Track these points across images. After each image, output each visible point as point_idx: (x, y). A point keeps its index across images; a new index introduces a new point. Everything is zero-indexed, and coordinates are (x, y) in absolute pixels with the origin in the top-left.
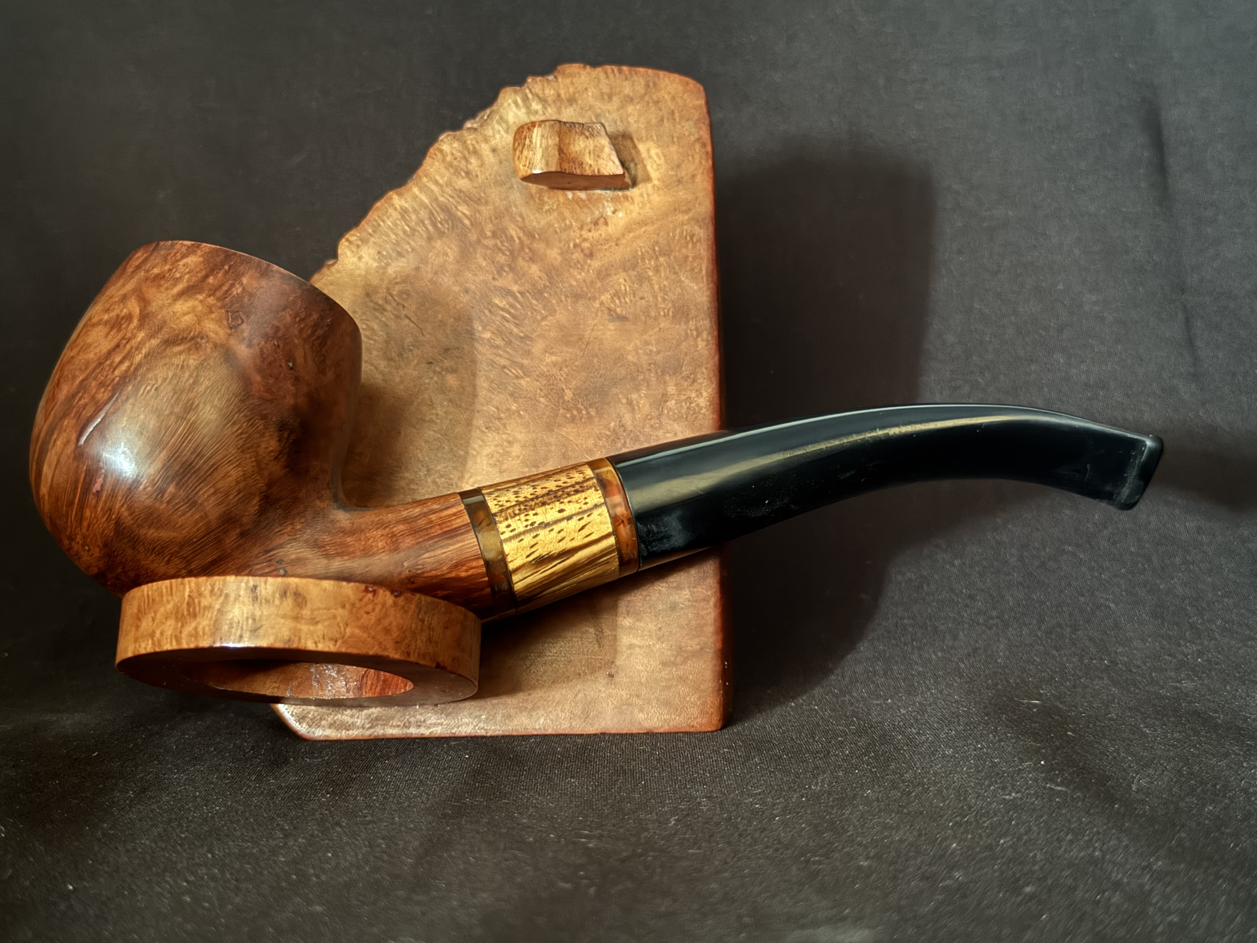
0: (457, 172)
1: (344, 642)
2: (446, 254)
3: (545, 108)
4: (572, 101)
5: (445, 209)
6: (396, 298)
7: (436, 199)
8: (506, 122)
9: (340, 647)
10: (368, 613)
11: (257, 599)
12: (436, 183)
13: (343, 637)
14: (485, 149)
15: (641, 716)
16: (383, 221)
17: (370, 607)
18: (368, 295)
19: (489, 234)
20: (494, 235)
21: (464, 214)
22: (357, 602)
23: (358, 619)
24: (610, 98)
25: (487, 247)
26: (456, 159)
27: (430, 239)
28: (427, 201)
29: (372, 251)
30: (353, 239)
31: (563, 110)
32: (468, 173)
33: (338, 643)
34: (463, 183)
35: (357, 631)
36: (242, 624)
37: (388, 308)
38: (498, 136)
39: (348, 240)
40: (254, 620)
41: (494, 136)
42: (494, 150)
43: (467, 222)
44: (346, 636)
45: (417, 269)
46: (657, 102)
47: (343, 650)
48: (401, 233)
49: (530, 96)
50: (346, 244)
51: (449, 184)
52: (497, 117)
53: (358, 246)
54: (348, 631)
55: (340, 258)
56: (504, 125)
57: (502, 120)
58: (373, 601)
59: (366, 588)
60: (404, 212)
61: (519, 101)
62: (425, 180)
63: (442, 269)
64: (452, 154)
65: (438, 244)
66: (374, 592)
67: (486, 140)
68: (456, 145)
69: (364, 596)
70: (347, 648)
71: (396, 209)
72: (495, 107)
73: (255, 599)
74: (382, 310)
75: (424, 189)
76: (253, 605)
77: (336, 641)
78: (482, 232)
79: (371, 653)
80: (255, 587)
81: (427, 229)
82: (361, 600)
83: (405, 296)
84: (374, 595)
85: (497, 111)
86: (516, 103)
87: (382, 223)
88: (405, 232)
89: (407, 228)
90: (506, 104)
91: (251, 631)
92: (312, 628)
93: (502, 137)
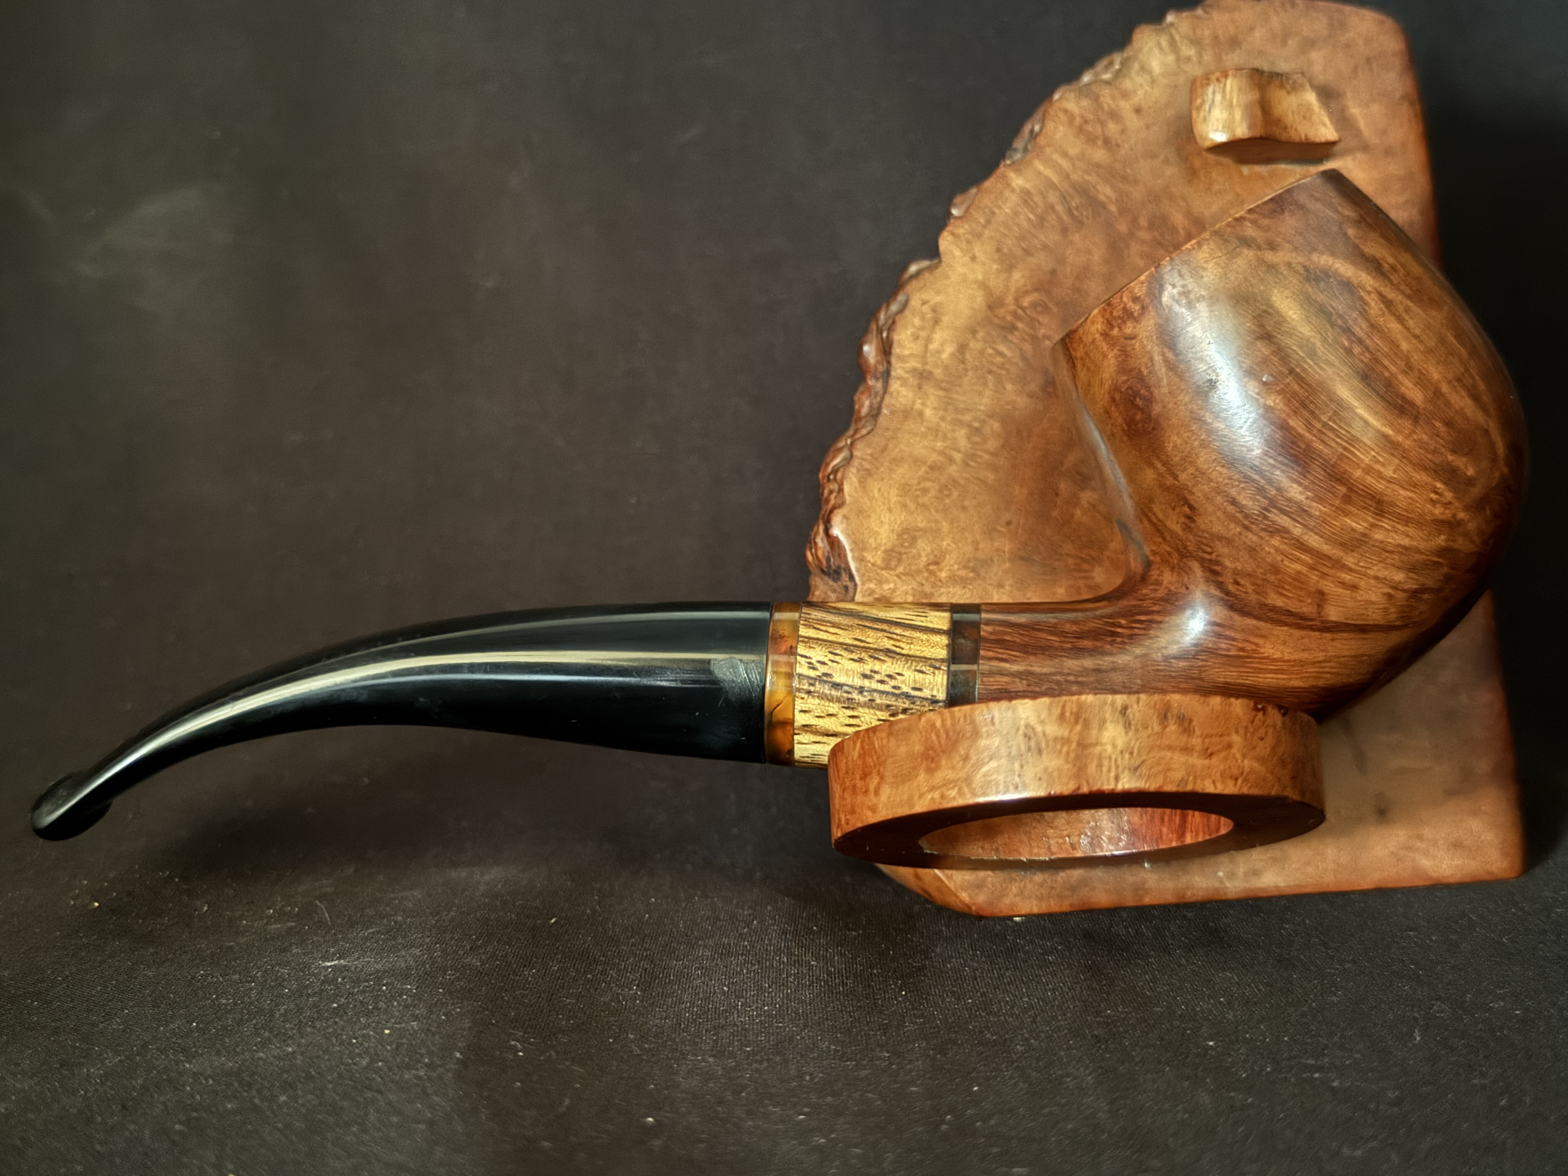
0: (1091, 140)
1: (1245, 780)
2: (1089, 252)
3: (1200, 55)
4: (1234, 43)
5: (1083, 191)
6: (1028, 312)
7: (1068, 176)
8: (1150, 73)
9: (1241, 787)
10: (1262, 739)
11: (1130, 725)
12: (1065, 155)
13: (1242, 773)
14: (1125, 106)
15: (1426, 863)
16: (999, 207)
17: (1261, 732)
18: (990, 307)
19: (1143, 222)
20: (1151, 226)
21: (1108, 197)
22: (1250, 725)
23: (1254, 748)
24: (1284, 42)
25: (1143, 242)
26: (1086, 122)
27: (1064, 231)
28: (1055, 179)
29: (990, 248)
30: (961, 231)
31: (1224, 57)
32: (1107, 141)
33: (1239, 781)
34: (1099, 155)
35: (1255, 764)
36: (1116, 760)
37: (1020, 325)
38: (1140, 93)
39: (953, 234)
40: (1131, 753)
41: (1135, 92)
42: (1138, 111)
43: (1113, 208)
44: (1245, 773)
45: (1053, 272)
46: (1348, 46)
47: (1245, 791)
48: (1025, 223)
49: (1177, 37)
50: (950, 238)
51: (1082, 157)
52: (1136, 66)
53: (968, 242)
54: (1246, 762)
55: (945, 259)
56: (1147, 77)
57: (1144, 69)
58: (1264, 722)
59: (1255, 705)
60: (1026, 196)
61: (1164, 43)
62: (1048, 150)
63: (1083, 273)
64: (1082, 116)
65: (1077, 238)
66: (1264, 710)
67: (1125, 95)
68: (1085, 103)
69: (1255, 716)
70: (1250, 788)
71: (1013, 191)
72: (1128, 52)
73: (1127, 725)
74: (1013, 328)
75: (1048, 162)
76: (1126, 733)
77: (1236, 779)
78: (1135, 222)
79: (1273, 793)
80: (1125, 708)
81: (1060, 218)
82: (1253, 722)
83: (1039, 309)
84: (1264, 714)
85: (1135, 57)
86: (1159, 45)
87: (997, 211)
88: (1030, 220)
89: (1032, 216)
90: (1146, 49)
91: (1130, 769)
92: (1206, 762)
93: (1146, 93)
